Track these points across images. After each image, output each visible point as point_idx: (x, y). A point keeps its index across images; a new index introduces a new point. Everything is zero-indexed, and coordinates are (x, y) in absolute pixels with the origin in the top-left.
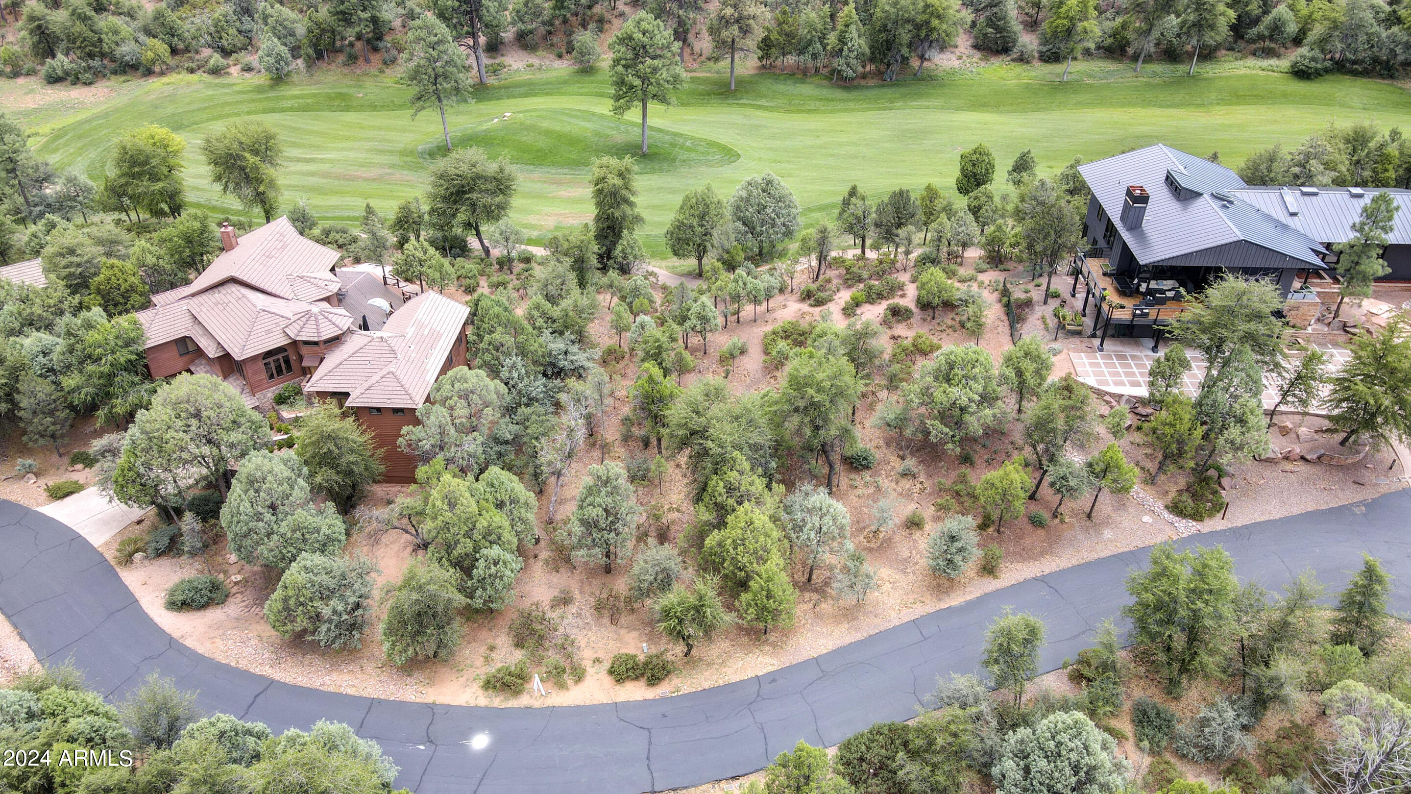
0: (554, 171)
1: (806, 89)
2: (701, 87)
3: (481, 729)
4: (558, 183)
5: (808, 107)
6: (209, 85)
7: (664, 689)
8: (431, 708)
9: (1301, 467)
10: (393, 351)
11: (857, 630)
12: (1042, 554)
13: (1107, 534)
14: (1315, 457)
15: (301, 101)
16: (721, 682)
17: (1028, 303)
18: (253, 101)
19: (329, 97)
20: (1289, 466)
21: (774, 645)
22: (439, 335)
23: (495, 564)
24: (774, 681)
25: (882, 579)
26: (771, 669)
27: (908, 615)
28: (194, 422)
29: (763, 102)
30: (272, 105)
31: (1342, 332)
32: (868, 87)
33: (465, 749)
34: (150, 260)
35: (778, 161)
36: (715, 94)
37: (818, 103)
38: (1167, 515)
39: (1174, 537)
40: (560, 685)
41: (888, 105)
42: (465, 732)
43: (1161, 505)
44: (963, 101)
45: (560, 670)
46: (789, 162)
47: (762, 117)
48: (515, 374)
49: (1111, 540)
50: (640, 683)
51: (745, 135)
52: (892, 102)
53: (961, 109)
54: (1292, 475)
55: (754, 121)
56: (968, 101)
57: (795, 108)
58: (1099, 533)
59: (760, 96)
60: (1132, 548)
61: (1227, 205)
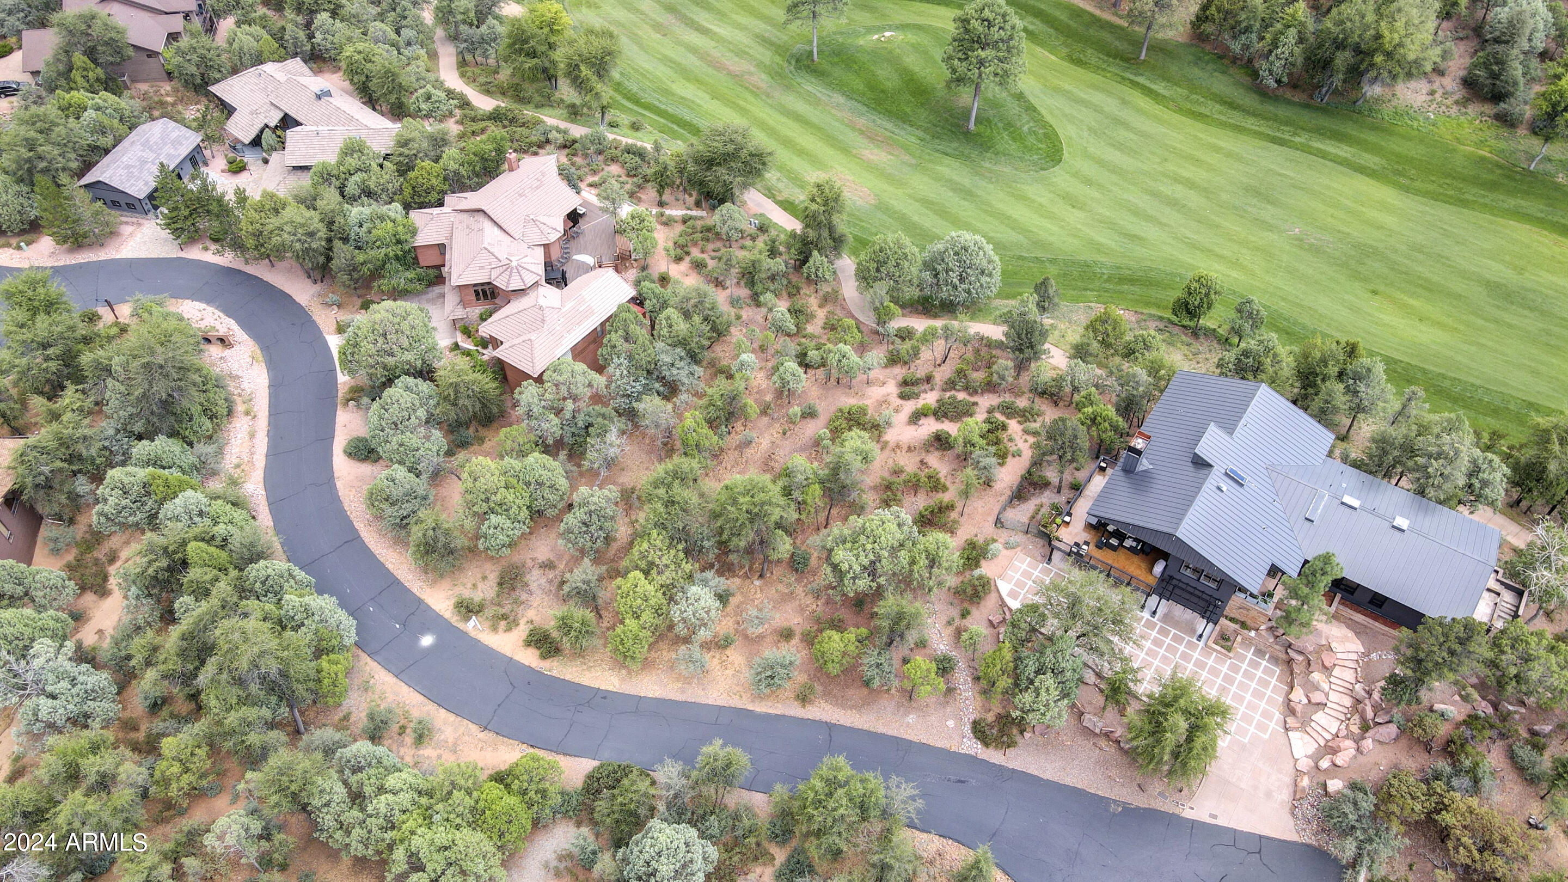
0: (879, 121)
2: (1117, 43)
3: (433, 633)
4: (872, 138)
5: (1202, 110)
7: (555, 668)
8: (420, 601)
9: (1110, 749)
10: (543, 321)
11: (683, 691)
12: (851, 709)
13: (911, 718)
16: (576, 681)
17: (1046, 485)
20: (1103, 743)
21: (629, 672)
22: (592, 313)
23: (496, 528)
24: (605, 698)
25: (732, 665)
26: (611, 688)
28: (381, 340)
29: (1159, 87)
31: (1283, 649)
32: (1289, 102)
33: (417, 641)
34: (453, 166)
35: (1089, 182)
36: (1122, 59)
37: (1218, 107)
38: (967, 729)
39: (953, 749)
40: (494, 629)
41: (1287, 137)
42: (424, 630)
43: (972, 718)
44: (1376, 159)
45: (504, 617)
46: (1100, 187)
47: (1140, 111)
48: (618, 373)
49: (908, 725)
50: (537, 652)
51: (1096, 133)
52: (1295, 134)
53: (1362, 170)
54: (1097, 751)
55: (1126, 114)
56: (1384, 162)
57: (1189, 106)
58: (906, 714)
59: (1165, 78)
60: (915, 739)
61: (1224, 489)
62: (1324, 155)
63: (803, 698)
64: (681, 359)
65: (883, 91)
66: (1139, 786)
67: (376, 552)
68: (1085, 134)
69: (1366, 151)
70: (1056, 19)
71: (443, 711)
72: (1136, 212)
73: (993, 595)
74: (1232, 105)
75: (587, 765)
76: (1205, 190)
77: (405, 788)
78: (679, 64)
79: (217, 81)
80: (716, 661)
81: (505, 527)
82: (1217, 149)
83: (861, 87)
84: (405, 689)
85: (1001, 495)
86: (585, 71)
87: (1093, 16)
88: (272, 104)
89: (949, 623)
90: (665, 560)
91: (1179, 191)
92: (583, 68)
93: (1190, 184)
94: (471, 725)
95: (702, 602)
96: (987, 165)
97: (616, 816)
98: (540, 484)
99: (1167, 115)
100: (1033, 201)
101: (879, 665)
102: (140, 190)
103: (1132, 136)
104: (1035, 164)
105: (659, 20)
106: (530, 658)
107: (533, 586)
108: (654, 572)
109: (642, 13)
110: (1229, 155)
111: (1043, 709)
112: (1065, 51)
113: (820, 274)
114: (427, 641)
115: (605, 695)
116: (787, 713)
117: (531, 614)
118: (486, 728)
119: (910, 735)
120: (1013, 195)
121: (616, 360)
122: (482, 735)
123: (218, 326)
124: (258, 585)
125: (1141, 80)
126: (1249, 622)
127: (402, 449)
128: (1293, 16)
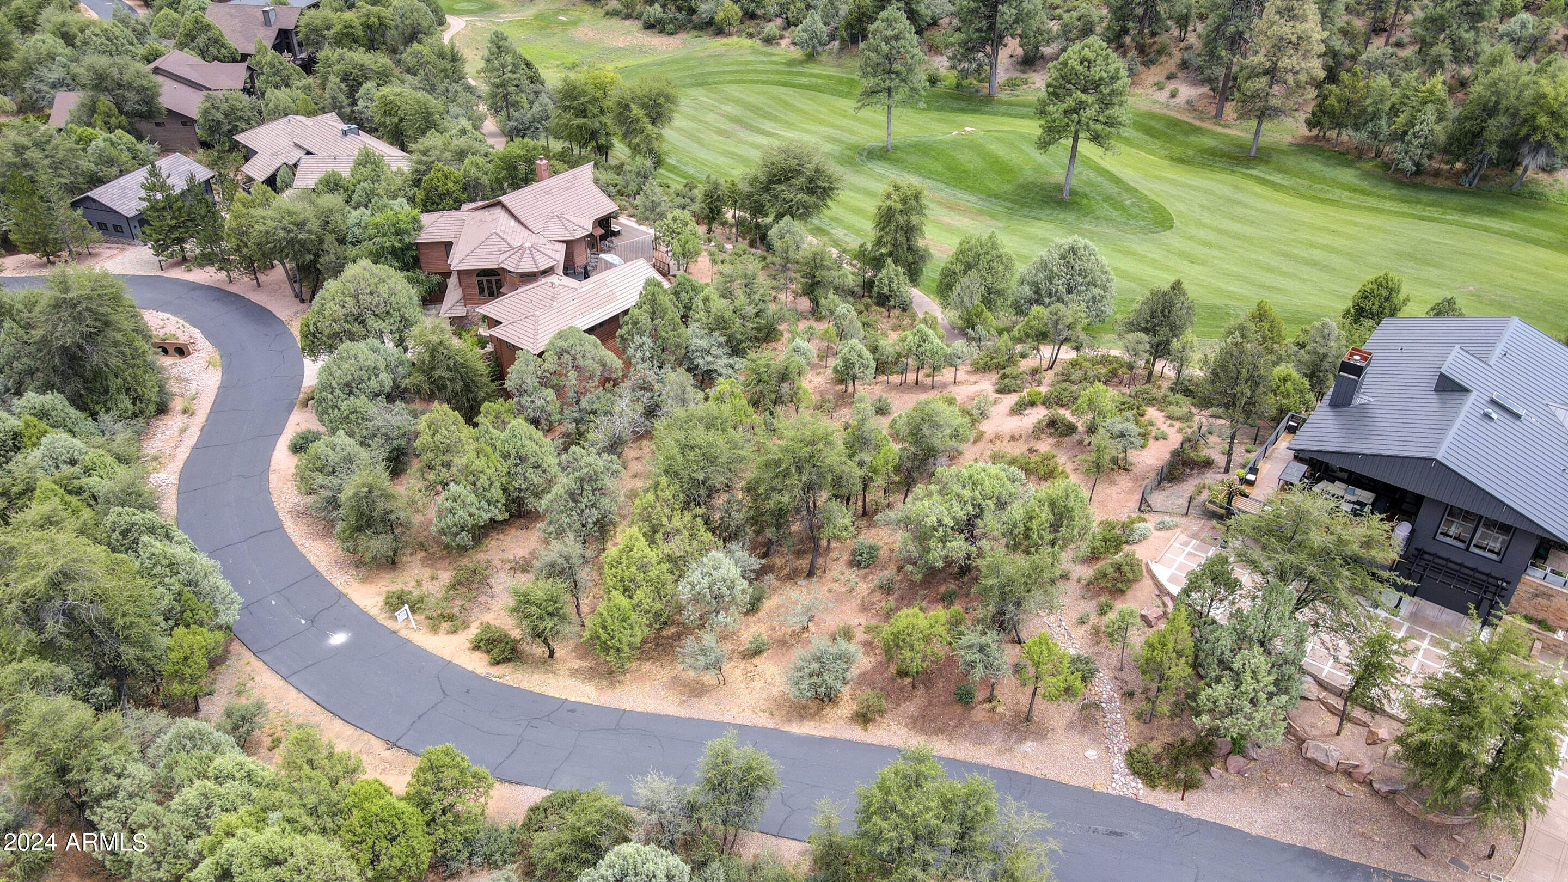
1: (1347, 175)
3: (349, 631)
5: (1330, 196)
6: (755, 51)
7: (509, 676)
8: (341, 595)
9: (1359, 794)
12: (938, 731)
13: (1029, 746)
14: (1385, 788)
15: (814, 80)
16: (536, 689)
18: (777, 72)
19: (840, 81)
20: (1342, 784)
22: (615, 298)
25: (761, 675)
26: (584, 700)
27: (747, 719)
29: (1277, 178)
30: (788, 78)
32: (1431, 188)
33: (327, 637)
34: (474, 173)
35: (1209, 245)
36: (1229, 157)
37: (1347, 193)
38: (1119, 761)
39: (1099, 788)
40: (435, 629)
41: (1436, 215)
42: (337, 628)
43: (1126, 748)
44: (1551, 234)
45: (450, 618)
46: (1221, 248)
47: (1255, 194)
48: (639, 354)
49: (1025, 755)
50: (486, 658)
51: (1209, 209)
52: (1444, 213)
53: (1536, 242)
54: (1335, 796)
55: (1239, 196)
56: (1559, 236)
57: (1313, 193)
58: (1021, 740)
59: (1280, 170)
60: (1037, 774)
61: (1494, 416)
62: (1486, 229)
63: (864, 718)
64: (720, 345)
65: (964, 172)
66: (1416, 848)
67: (298, 544)
68: (1198, 209)
69: (1535, 226)
70: (1152, 128)
71: (338, 723)
72: (1269, 269)
73: (1147, 583)
74: (1363, 192)
75: (535, 795)
76: (1348, 254)
77: (238, 775)
78: (740, 156)
79: (243, 131)
80: (738, 672)
81: (468, 500)
82: (1356, 224)
83: (940, 169)
84: (293, 693)
85: (1143, 479)
86: (636, 110)
87: (1191, 125)
88: (296, 145)
89: (1082, 622)
90: (677, 523)
91: (1318, 255)
92: (633, 106)
93: (1331, 250)
94: (374, 741)
95: (723, 571)
96: (1087, 227)
97: (564, 848)
98: (522, 459)
99: (1288, 199)
100: (1145, 257)
101: (982, 649)
102: (130, 209)
103: (1252, 212)
104: (1142, 228)
105: (723, 127)
106: (478, 664)
107: (497, 589)
108: (659, 536)
109: (706, 123)
110: (1370, 228)
111: (1248, 708)
112: (1164, 153)
113: (894, 286)
114: (338, 639)
115: (573, 708)
116: (839, 736)
117: (489, 618)
118: (394, 745)
119: (1029, 769)
120: (1120, 251)
121: (637, 338)
122: (387, 754)
123: (179, 334)
124: (116, 535)
125: (1254, 172)
126: (1551, 620)
127: (353, 417)
128: (1431, 92)
